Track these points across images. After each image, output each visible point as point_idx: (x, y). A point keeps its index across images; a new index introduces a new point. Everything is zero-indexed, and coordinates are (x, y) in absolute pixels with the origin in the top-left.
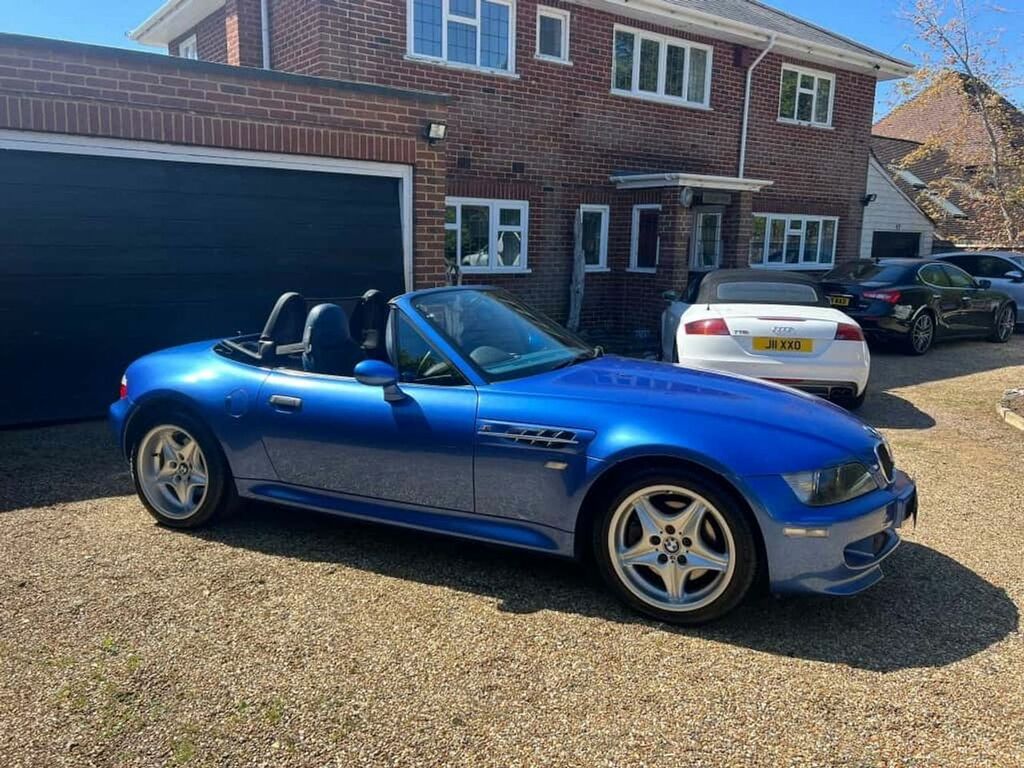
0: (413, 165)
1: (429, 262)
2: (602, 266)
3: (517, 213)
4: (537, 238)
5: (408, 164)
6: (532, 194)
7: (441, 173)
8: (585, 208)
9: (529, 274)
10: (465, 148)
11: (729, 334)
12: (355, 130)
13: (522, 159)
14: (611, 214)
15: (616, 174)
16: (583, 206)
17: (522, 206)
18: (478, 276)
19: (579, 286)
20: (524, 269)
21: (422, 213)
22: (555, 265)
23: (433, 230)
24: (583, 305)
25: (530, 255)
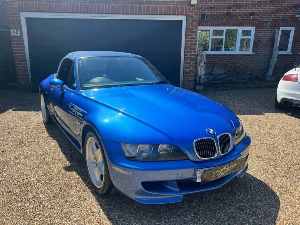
0: (186, 15)
1: (190, 49)
2: (289, 51)
3: (250, 31)
4: (258, 41)
5: (184, 15)
6: (257, 24)
7: (197, 18)
8: (282, 28)
9: (252, 55)
10: (229, 8)
11: (298, 82)
12: (164, 4)
13: (253, 11)
14: (295, 31)
16: (281, 28)
17: (253, 29)
18: (230, 55)
19: (274, 59)
20: (250, 53)
21: (188, 32)
22: (265, 51)
23: (192, 38)
24: (275, 67)
25: (253, 47)
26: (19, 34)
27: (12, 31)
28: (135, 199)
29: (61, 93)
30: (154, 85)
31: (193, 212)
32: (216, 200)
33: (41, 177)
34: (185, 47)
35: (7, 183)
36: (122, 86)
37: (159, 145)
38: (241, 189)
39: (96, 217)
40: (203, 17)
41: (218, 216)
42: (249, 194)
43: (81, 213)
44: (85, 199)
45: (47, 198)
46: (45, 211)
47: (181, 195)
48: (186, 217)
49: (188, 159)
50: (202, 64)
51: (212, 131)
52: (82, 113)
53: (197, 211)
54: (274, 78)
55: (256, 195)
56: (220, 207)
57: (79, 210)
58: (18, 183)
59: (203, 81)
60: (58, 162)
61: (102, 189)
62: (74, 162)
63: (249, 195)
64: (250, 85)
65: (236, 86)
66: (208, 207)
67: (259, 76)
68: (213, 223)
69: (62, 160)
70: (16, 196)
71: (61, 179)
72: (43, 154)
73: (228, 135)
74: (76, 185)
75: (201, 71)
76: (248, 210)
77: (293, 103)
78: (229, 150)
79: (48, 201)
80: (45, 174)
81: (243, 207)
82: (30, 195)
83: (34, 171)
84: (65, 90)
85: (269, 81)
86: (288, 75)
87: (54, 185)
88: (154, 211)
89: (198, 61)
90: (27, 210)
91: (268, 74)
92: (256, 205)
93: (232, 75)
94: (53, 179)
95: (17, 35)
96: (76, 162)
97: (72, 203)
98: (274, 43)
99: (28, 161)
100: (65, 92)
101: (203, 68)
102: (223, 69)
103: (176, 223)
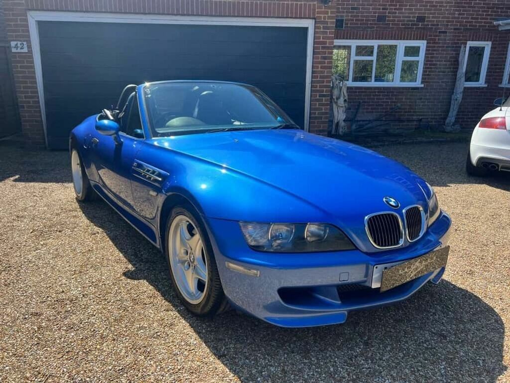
0: (315, 19)
1: (321, 77)
2: (481, 83)
3: (418, 48)
4: (430, 65)
5: (310, 18)
6: (430, 36)
8: (470, 44)
9: (421, 88)
10: (383, 9)
11: (506, 129)
13: (423, 14)
14: (492, 48)
15: (498, 20)
16: (469, 43)
17: (422, 44)
18: (384, 88)
19: (458, 96)
20: (418, 84)
21: (318, 48)
22: (443, 82)
23: (325, 58)
24: (460, 108)
25: (423, 75)
26: (25, 50)
27: (13, 44)
28: (265, 318)
29: (116, 145)
30: (277, 130)
31: (362, 342)
32: (397, 321)
33: (87, 288)
34: (313, 72)
35: (28, 300)
36: (223, 130)
37: (307, 224)
38: (435, 303)
39: (196, 352)
40: (339, 23)
41: (405, 347)
42: (450, 311)
43: (169, 347)
44: (171, 325)
45: (105, 323)
46: (104, 344)
47: (344, 311)
48: (352, 349)
49: (357, 249)
50: (341, 102)
51: (394, 202)
52: (159, 175)
53: (369, 339)
54: (457, 127)
55: (462, 313)
56: (405, 333)
57: (163, 342)
58: (49, 299)
59: (342, 132)
60: (114, 264)
61: (201, 306)
62: (143, 264)
63: (450, 313)
64: (419, 139)
65: (396, 141)
66: (385, 333)
67: (434, 123)
68: (399, 358)
69: (119, 260)
70: (49, 320)
71: (124, 292)
72: (84, 251)
73: (417, 208)
74: (152, 301)
75: (340, 115)
76: (454, 337)
77: (498, 166)
78: (421, 235)
79: (106, 328)
80: (94, 284)
81: (444, 332)
82: (74, 319)
83: (73, 279)
84: (122, 140)
85: (450, 132)
86: (488, 118)
87: (112, 301)
88: (295, 341)
89: (334, 97)
90: (72, 344)
91: (447, 121)
92: (465, 327)
93: (387, 122)
94: (109, 291)
95: (22, 51)
96: (145, 264)
97: (150, 331)
98: (457, 68)
99: (60, 264)
100: (122, 142)
101: (342, 109)
102: (373, 112)
103: (336, 359)
